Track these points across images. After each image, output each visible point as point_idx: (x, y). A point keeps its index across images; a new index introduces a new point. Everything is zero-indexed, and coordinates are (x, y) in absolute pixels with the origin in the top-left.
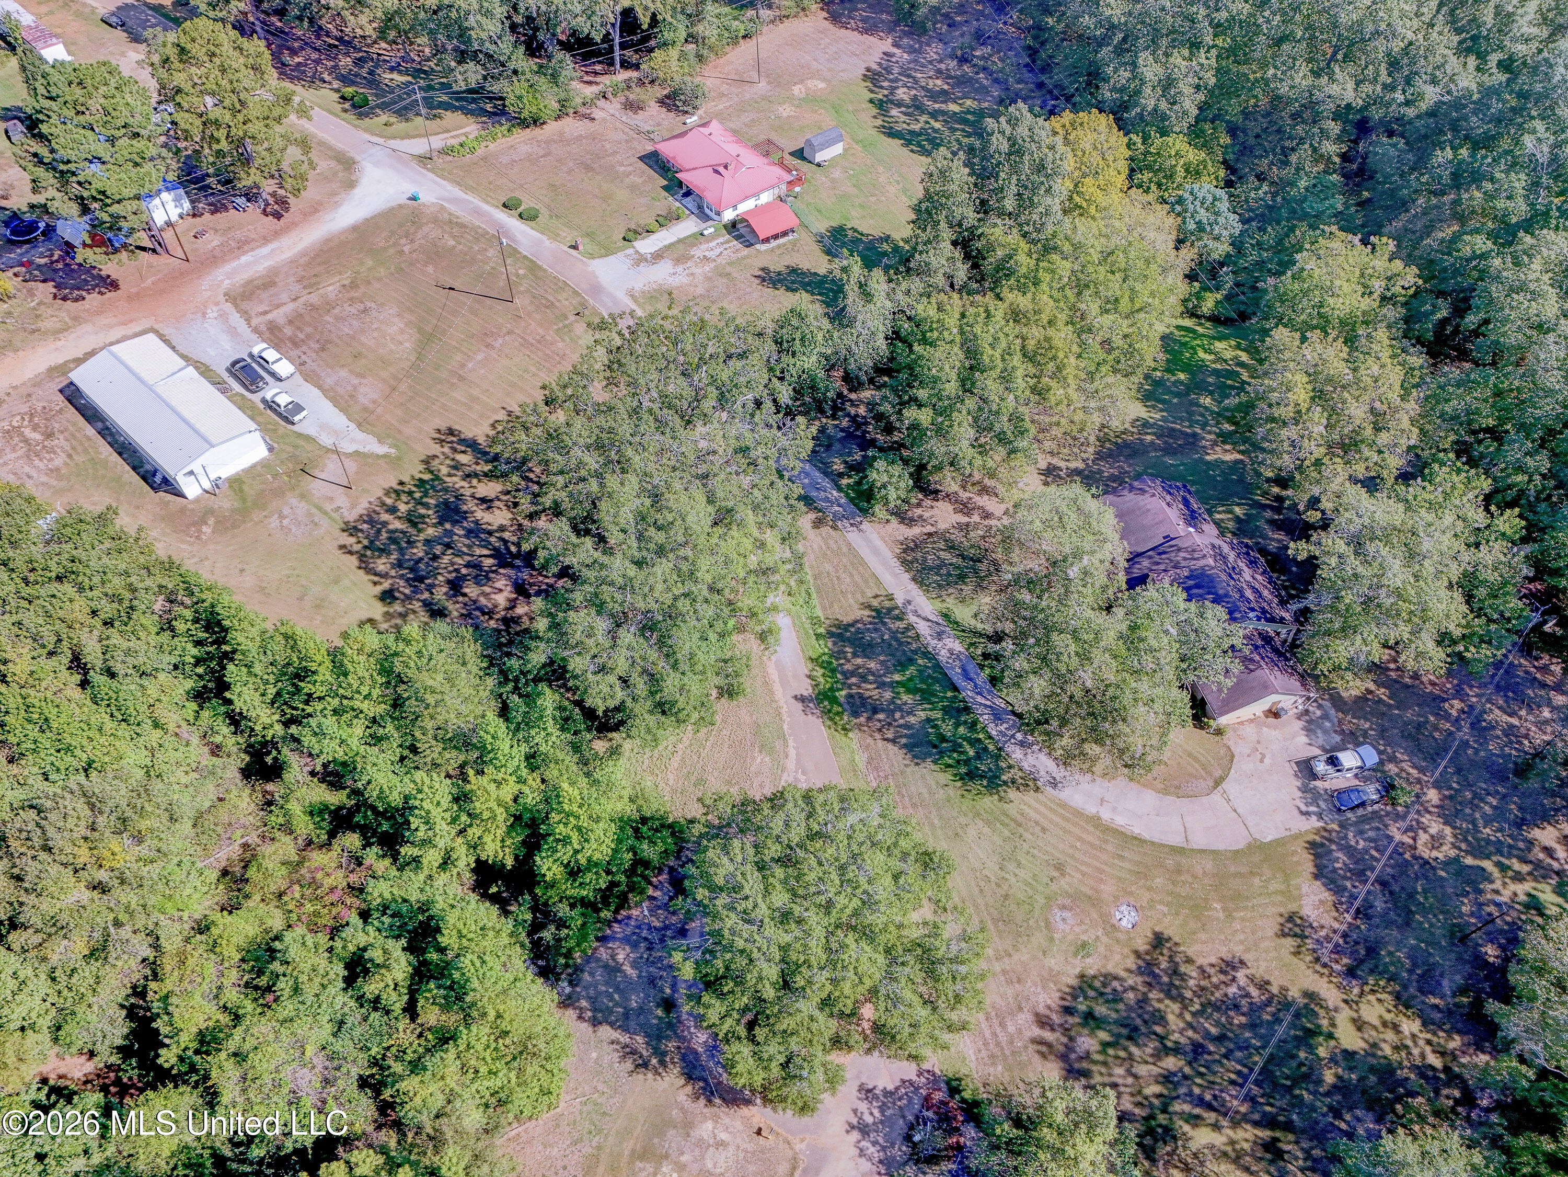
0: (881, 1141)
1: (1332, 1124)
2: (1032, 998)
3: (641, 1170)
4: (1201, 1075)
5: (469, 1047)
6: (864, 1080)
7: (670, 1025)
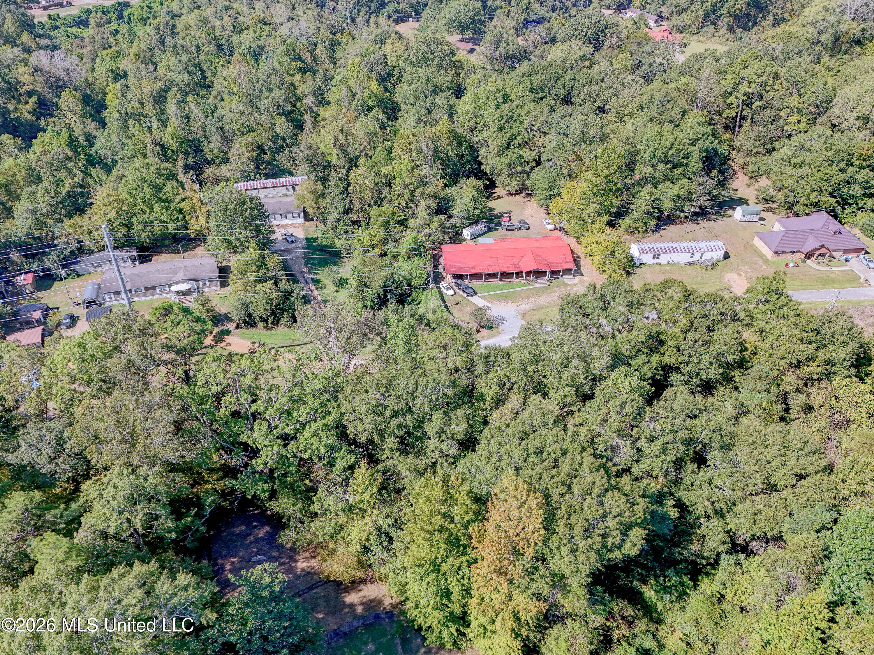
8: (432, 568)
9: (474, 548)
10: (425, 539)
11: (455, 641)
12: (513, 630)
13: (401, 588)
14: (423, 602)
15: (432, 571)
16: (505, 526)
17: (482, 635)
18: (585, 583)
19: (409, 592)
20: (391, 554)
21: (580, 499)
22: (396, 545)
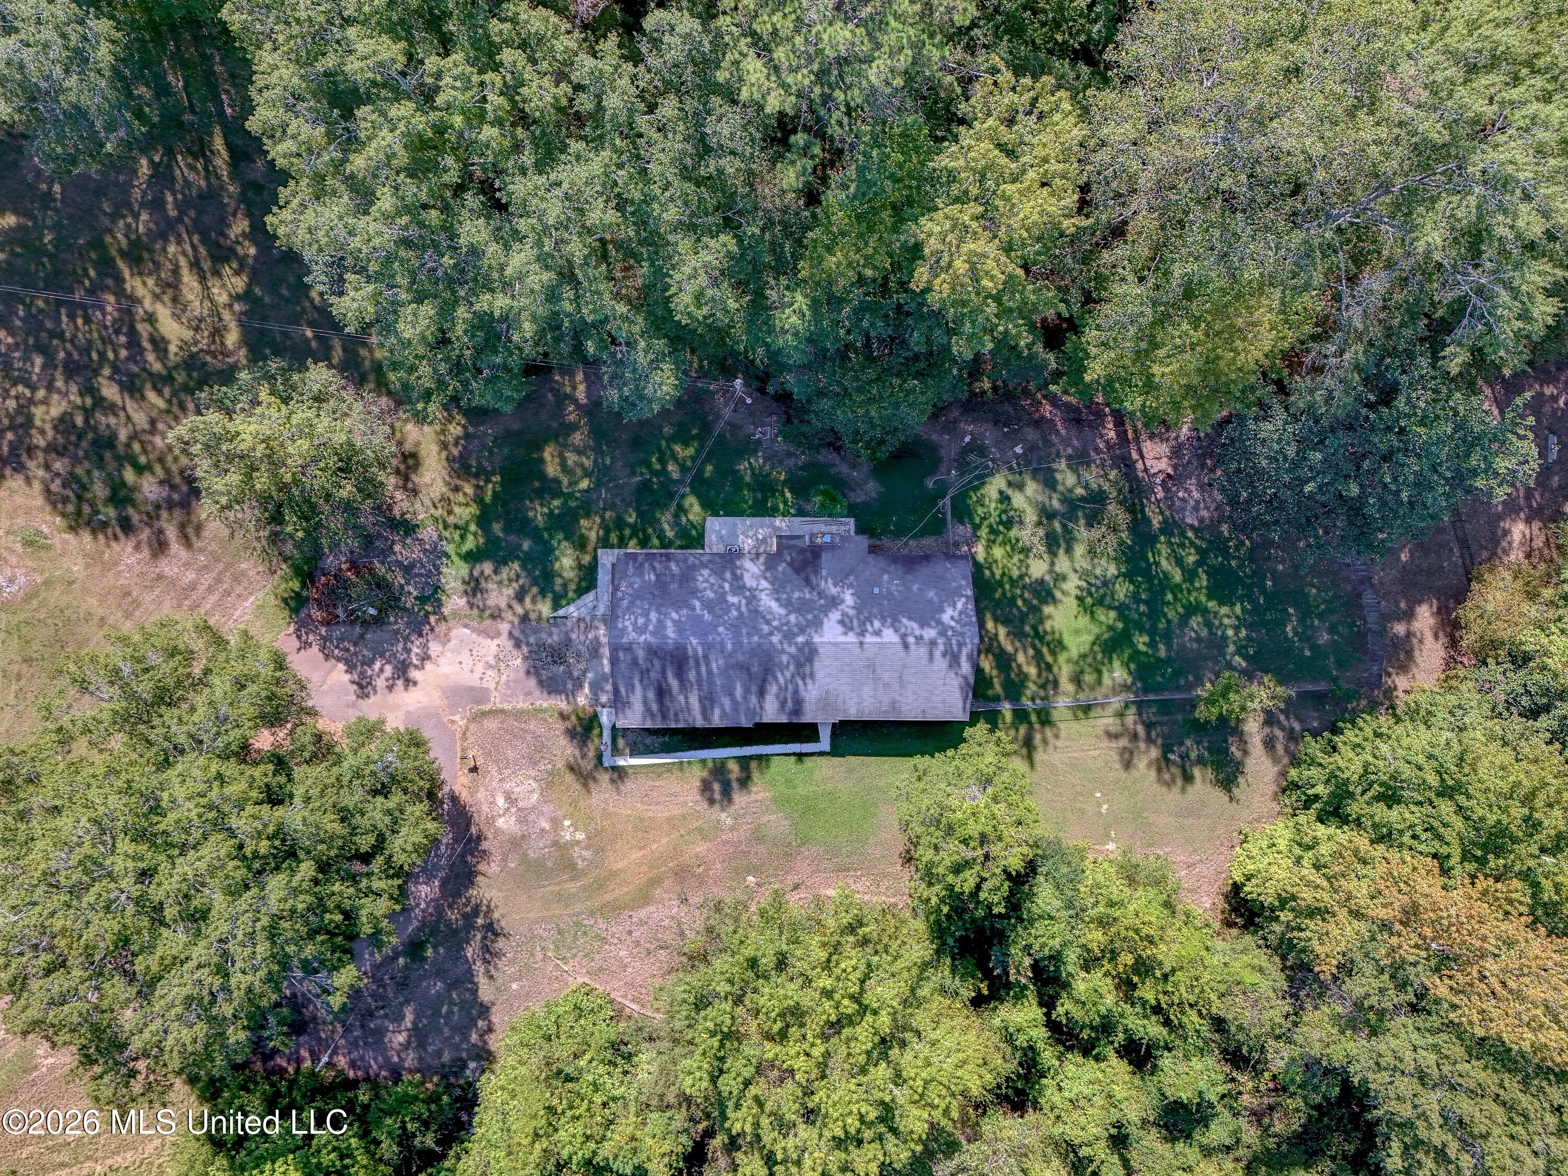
0: (401, 646)
1: (62, 201)
2: (137, 569)
3: (584, 860)
4: (102, 355)
5: (588, 1138)
6: (354, 698)
7: (434, 932)
8: (1451, 783)
9: (1473, 877)
10: (1517, 784)
11: (1299, 787)
12: (1294, 898)
13: (1422, 713)
14: (1384, 748)
15: (1443, 780)
16: (1509, 959)
17: (1298, 838)
18: (1351, 1069)
19: (1410, 727)
20: (1500, 708)
21: (1538, 1145)
22: (1517, 724)
